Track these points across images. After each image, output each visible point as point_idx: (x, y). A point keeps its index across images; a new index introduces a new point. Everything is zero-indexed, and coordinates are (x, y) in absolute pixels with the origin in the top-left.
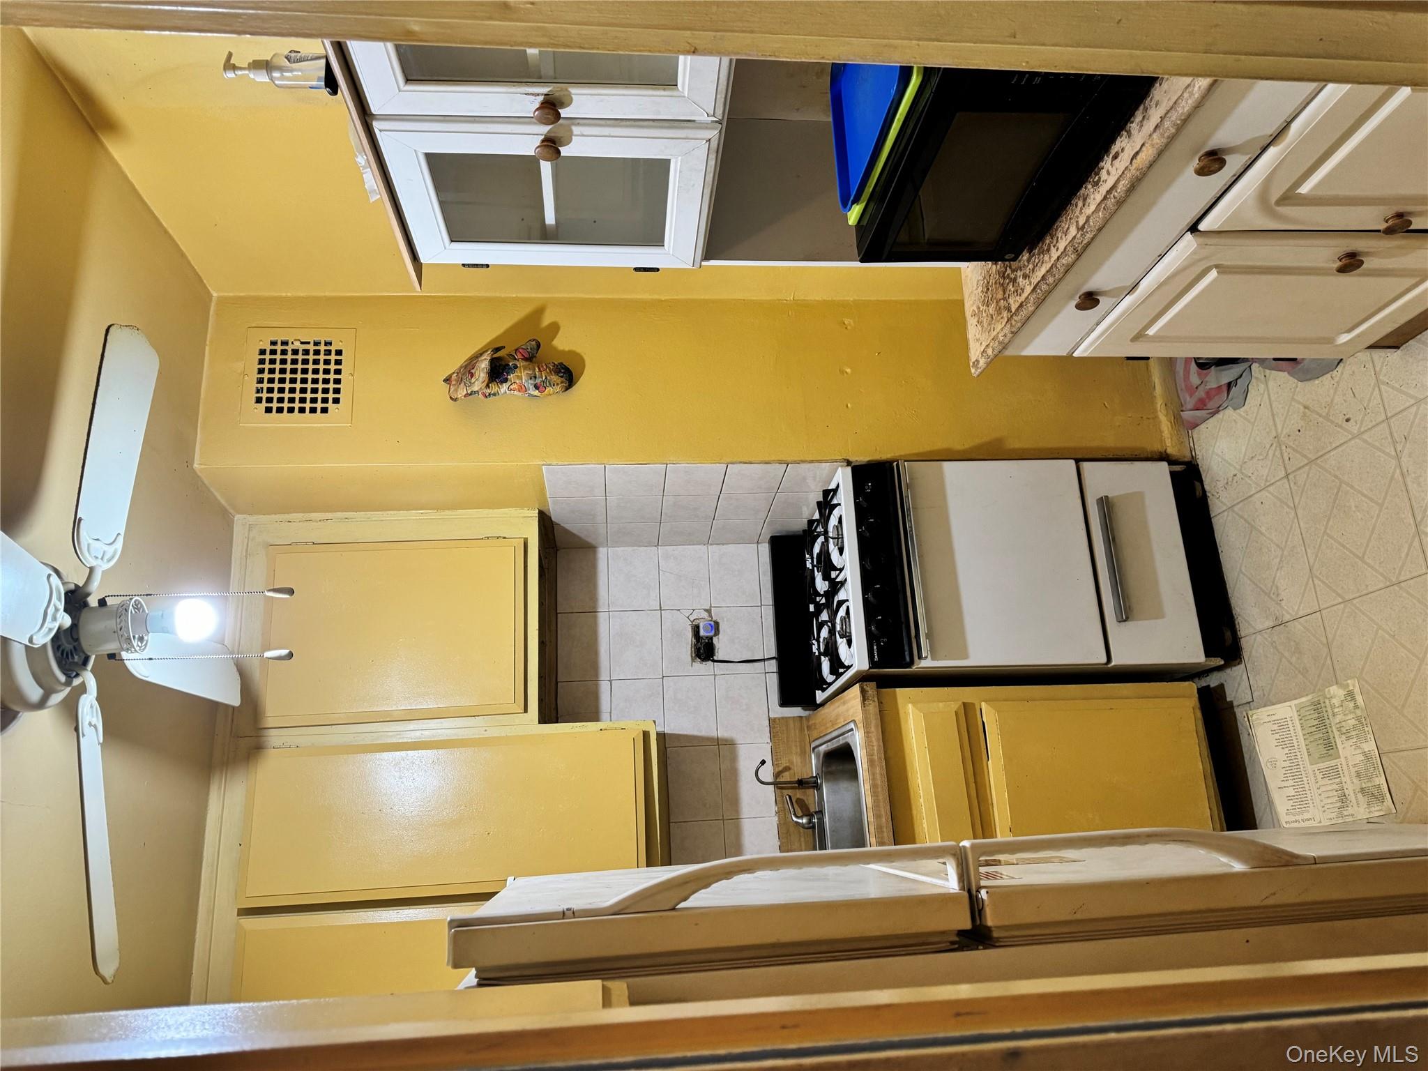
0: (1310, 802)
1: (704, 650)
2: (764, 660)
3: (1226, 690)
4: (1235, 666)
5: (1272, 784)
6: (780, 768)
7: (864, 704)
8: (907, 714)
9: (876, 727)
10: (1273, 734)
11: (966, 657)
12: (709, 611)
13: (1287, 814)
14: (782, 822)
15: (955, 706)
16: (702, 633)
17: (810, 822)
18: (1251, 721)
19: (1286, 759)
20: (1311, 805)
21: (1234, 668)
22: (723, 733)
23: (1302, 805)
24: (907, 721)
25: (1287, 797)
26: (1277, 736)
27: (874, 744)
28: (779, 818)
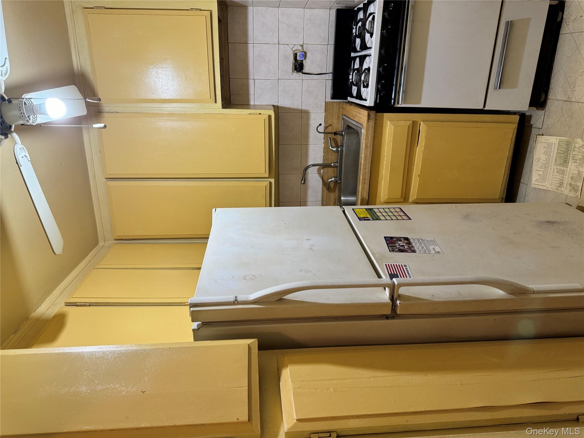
0: (547, 179)
1: (299, 67)
2: (326, 74)
3: (532, 119)
4: (540, 110)
5: (535, 168)
6: (328, 125)
7: (368, 121)
8: (386, 125)
9: (372, 132)
10: (544, 148)
11: (420, 103)
12: (302, 46)
13: (535, 181)
14: (326, 147)
15: (409, 123)
16: (298, 58)
17: (337, 150)
18: (537, 140)
19: (545, 160)
20: (547, 181)
21: (539, 111)
22: (304, 108)
23: (543, 179)
24: (386, 128)
25: (539, 174)
26: (545, 150)
27: (369, 139)
28: (324, 146)
